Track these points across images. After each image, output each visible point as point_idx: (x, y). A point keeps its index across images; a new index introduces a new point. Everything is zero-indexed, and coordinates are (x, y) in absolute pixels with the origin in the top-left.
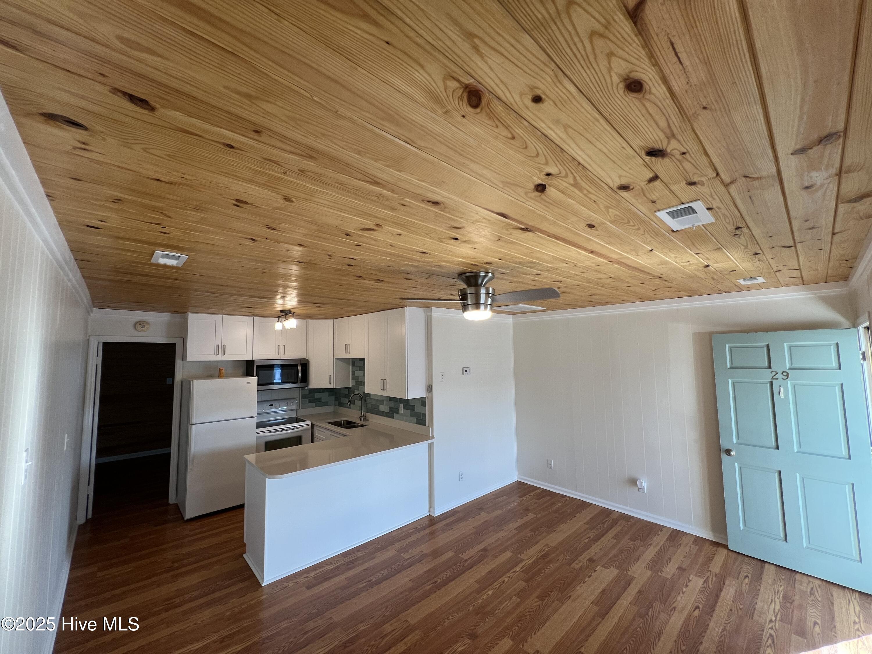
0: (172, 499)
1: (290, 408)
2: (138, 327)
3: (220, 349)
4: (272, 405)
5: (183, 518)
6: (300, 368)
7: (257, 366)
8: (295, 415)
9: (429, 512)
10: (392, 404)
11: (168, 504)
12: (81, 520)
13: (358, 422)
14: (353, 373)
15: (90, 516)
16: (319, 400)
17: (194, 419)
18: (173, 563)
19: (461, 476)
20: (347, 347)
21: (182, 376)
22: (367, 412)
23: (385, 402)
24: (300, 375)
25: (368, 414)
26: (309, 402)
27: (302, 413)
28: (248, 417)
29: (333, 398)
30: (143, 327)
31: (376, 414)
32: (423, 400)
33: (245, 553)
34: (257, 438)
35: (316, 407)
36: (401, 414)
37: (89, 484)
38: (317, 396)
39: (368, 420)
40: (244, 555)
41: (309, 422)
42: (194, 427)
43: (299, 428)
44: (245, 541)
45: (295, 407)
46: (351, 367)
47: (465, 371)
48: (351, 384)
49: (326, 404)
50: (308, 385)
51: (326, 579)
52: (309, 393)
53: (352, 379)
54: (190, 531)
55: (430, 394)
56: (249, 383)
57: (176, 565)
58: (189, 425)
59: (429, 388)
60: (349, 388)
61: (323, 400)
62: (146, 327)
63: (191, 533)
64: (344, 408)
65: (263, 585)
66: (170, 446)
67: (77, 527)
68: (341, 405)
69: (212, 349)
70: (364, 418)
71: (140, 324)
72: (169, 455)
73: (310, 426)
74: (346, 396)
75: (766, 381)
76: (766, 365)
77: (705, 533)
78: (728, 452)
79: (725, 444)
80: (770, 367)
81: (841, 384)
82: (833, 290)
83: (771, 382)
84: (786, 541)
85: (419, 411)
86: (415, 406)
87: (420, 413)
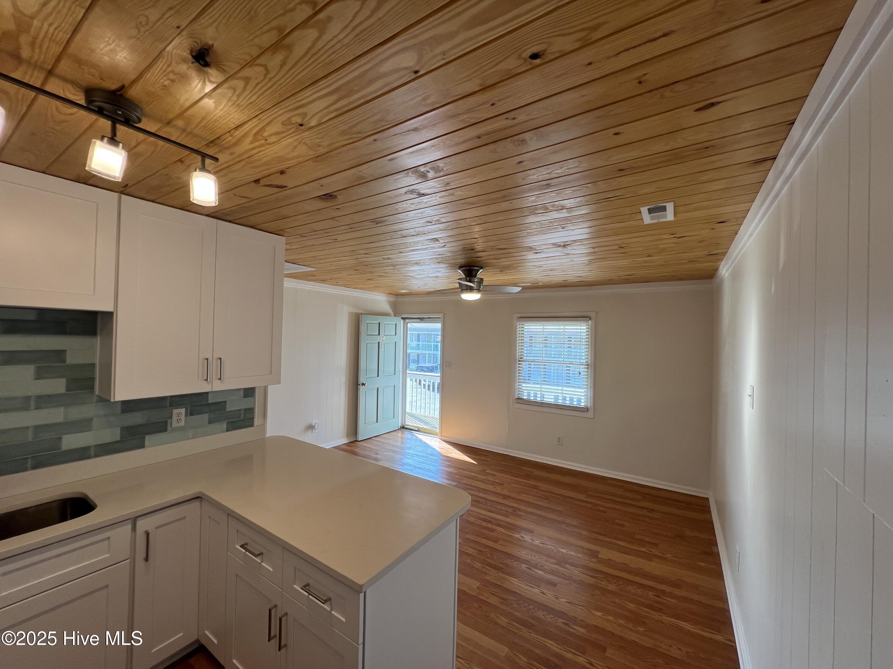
75: (377, 342)
76: (377, 334)
77: (345, 441)
78: (363, 384)
79: (362, 380)
80: (379, 335)
81: (396, 342)
82: (392, 299)
83: (379, 342)
84: (377, 422)
85: (238, 408)
86: (225, 402)
87: (240, 410)
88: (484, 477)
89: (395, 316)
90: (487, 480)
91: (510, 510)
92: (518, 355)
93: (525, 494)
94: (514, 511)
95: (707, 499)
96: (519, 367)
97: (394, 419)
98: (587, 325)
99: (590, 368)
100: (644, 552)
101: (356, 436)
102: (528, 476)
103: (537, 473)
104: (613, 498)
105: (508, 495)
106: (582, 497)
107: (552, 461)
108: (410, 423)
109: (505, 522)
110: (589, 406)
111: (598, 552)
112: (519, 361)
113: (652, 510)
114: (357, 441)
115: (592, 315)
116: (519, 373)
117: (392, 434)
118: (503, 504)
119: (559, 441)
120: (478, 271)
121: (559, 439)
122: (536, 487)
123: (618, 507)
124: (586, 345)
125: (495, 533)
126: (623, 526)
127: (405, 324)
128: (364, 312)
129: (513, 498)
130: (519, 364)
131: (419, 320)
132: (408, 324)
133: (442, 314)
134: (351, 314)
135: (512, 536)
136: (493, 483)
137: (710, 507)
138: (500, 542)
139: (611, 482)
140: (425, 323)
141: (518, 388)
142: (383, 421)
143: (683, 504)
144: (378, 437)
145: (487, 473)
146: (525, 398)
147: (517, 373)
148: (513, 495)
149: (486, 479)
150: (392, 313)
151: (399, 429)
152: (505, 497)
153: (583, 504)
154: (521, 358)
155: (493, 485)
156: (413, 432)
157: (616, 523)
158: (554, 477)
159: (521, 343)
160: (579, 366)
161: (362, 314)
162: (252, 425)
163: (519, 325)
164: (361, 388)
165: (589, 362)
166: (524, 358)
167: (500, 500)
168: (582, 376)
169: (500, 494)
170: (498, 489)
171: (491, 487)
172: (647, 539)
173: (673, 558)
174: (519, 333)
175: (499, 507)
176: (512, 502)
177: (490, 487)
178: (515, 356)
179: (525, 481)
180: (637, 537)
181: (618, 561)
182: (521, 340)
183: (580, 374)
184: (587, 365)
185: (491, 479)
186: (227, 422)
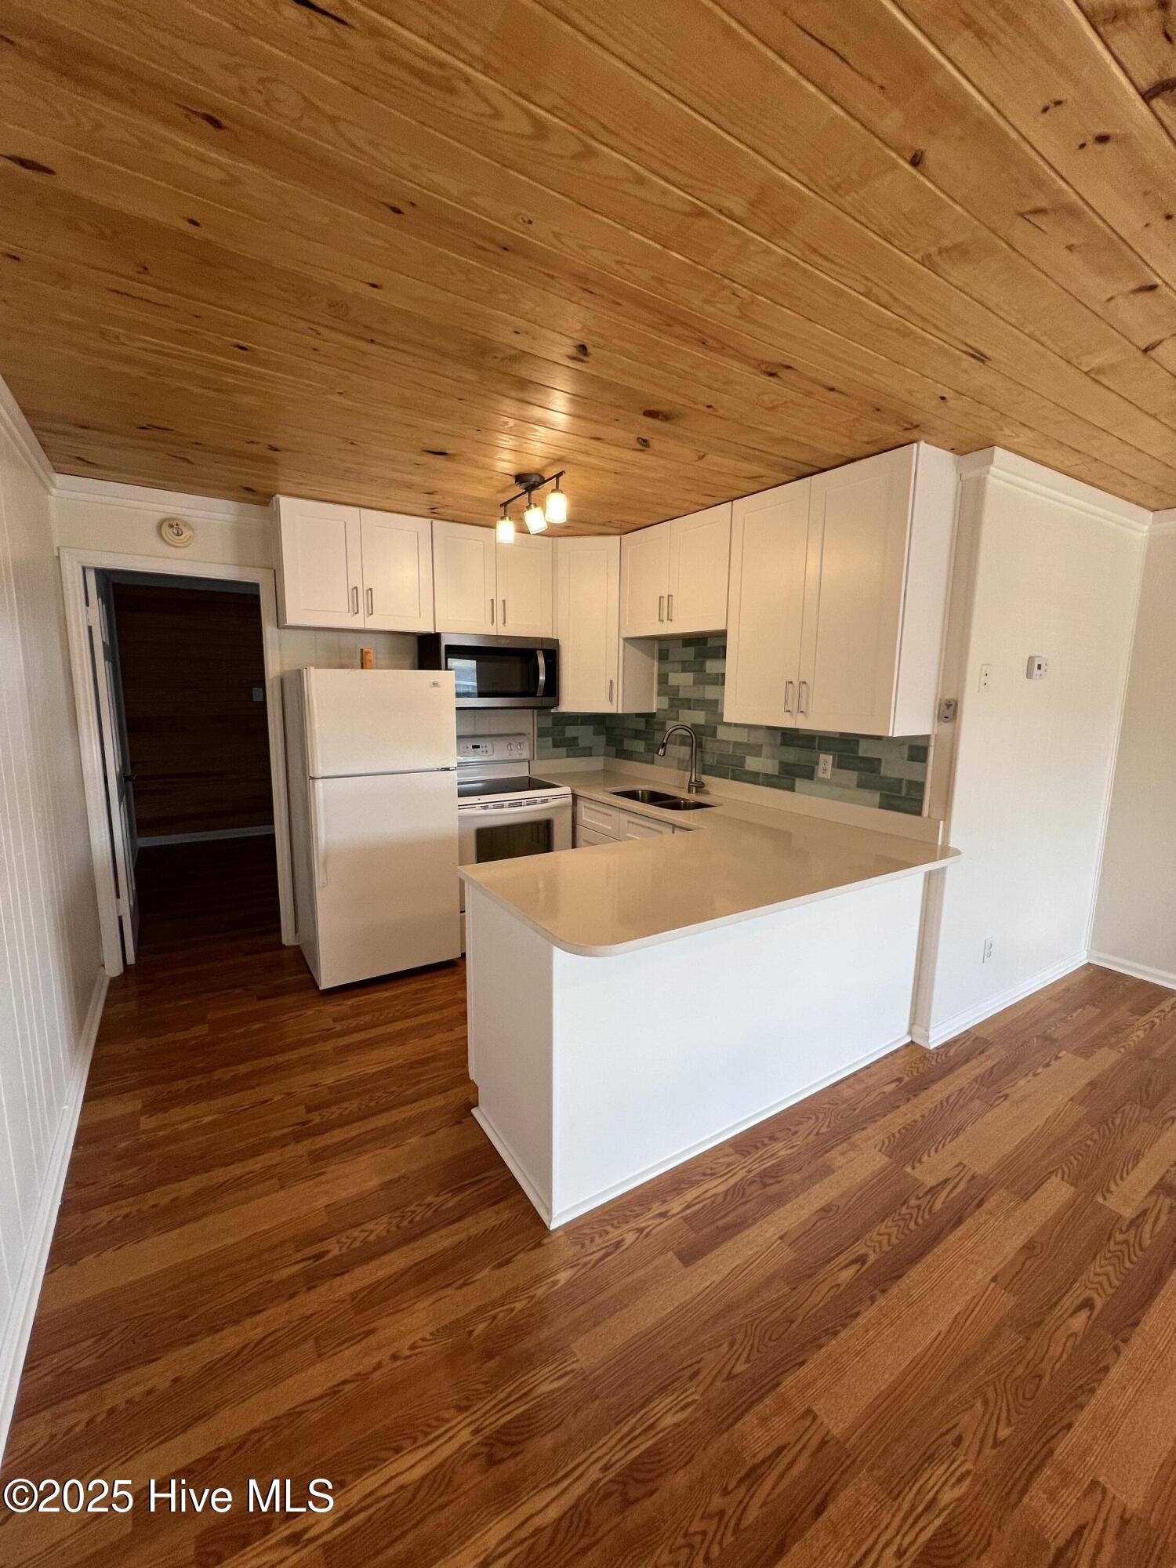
0: (288, 938)
1: (515, 755)
2: (167, 532)
3: (361, 598)
4: (478, 747)
5: (315, 985)
6: (541, 661)
7: (446, 646)
8: (526, 774)
9: (910, 1033)
10: (792, 755)
11: (282, 947)
12: (113, 967)
13: (683, 795)
14: (663, 679)
15: (131, 959)
16: (574, 740)
17: (320, 764)
18: (309, 1110)
19: (988, 950)
20: (666, 604)
21: (282, 665)
22: (704, 773)
23: (765, 750)
24: (542, 678)
25: (705, 778)
26: (555, 746)
27: (540, 770)
28: (438, 770)
29: (602, 739)
30: (178, 535)
31: (734, 778)
32: (919, 743)
33: (476, 1105)
34: (461, 818)
35: (568, 756)
36: (824, 781)
37: (118, 896)
38: (571, 731)
39: (707, 793)
40: (474, 1111)
41: (567, 790)
42: (319, 784)
43: (546, 801)
44: (472, 1077)
45: (526, 754)
46: (656, 664)
47: (1034, 667)
48: (655, 704)
49: (587, 752)
50: (557, 704)
51: (726, 1228)
52: (554, 724)
53: (659, 694)
54: (335, 1020)
55: (947, 727)
56: (435, 684)
57: (316, 1118)
58: (308, 779)
59: (949, 711)
60: (648, 717)
61: (582, 743)
62: (186, 533)
63: (339, 1027)
64: (638, 764)
65: (552, 1227)
66: (271, 822)
67: (107, 983)
68: (624, 754)
69: (342, 601)
70: (699, 787)
71: (171, 526)
72: (271, 838)
73: (570, 799)
74: (638, 735)
85: (898, 776)
86: (879, 760)
87: (901, 780)
186: (881, 794)
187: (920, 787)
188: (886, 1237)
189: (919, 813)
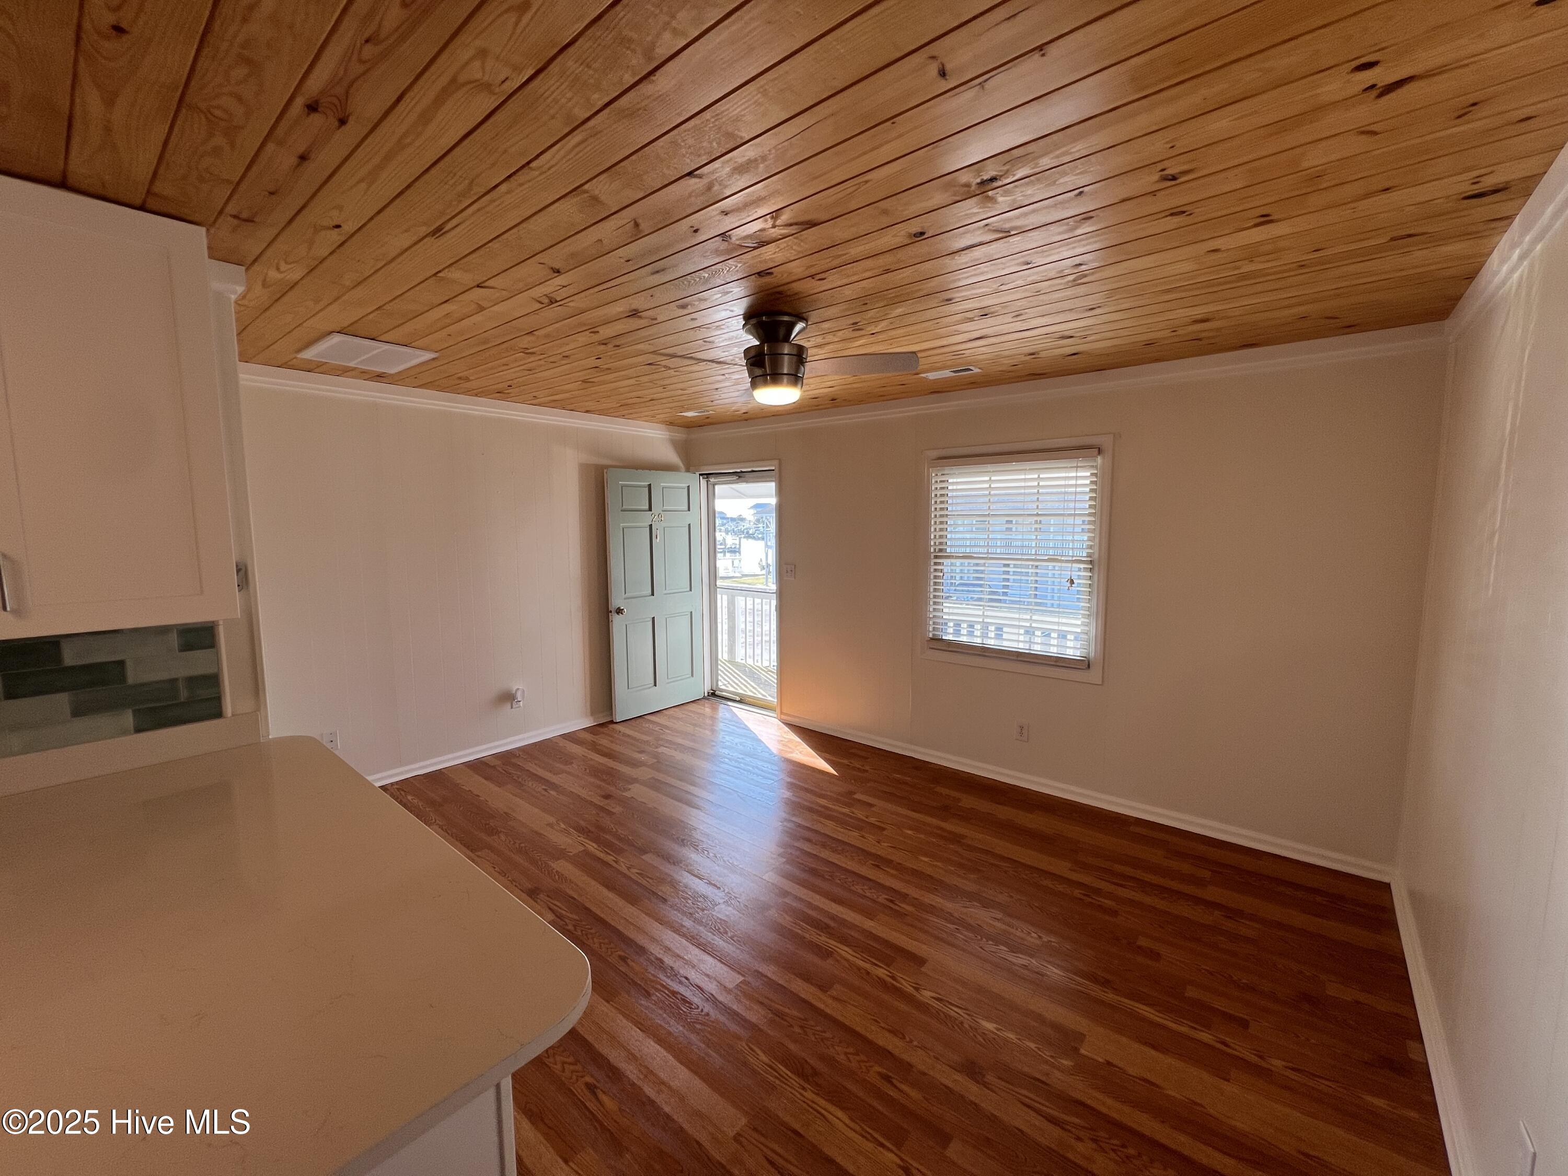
59: (239, 577)
75: (647, 524)
76: (647, 507)
77: (588, 723)
78: (619, 611)
79: (617, 600)
80: (650, 509)
81: (689, 525)
82: (680, 435)
83: (651, 526)
84: (655, 685)
85: (164, 676)
86: (121, 663)
87: (174, 681)
88: (846, 810)
89: (688, 470)
90: (851, 817)
91: (882, 898)
92: (932, 543)
93: (926, 855)
94: (892, 901)
95: (1386, 887)
96: (936, 570)
97: (692, 678)
98: (1092, 466)
99: (1096, 569)
100: (1206, 1045)
101: (612, 714)
102: (946, 810)
103: (968, 801)
104: (1139, 874)
105: (889, 857)
106: (1062, 867)
107: (1008, 776)
108: (726, 685)
109: (864, 932)
110: (1092, 655)
111: (1081, 1037)
112: (936, 557)
113: (1233, 913)
114: (612, 722)
115: (1106, 441)
116: (935, 584)
117: (690, 707)
118: (870, 880)
119: (1021, 734)
120: (791, 326)
121: (1022, 728)
122: (956, 839)
123: (1148, 900)
124: (1090, 515)
125: (830, 961)
126: (1155, 956)
127: (711, 487)
128: (614, 463)
129: (899, 867)
130: (936, 564)
131: (735, 478)
132: (716, 487)
133: (776, 462)
134: (584, 469)
135: (868, 973)
136: (861, 826)
137: (1392, 910)
138: (837, 990)
139: (1138, 830)
140: (747, 482)
141: (934, 616)
142: (668, 683)
143: (1319, 899)
144: (658, 714)
145: (855, 799)
146: (950, 637)
147: (932, 584)
148: (897, 857)
149: (848, 815)
150: (681, 465)
151: (704, 698)
152: (880, 862)
153: (1060, 888)
154: (941, 550)
155: (860, 829)
156: (730, 703)
157: (1139, 947)
158: (1005, 812)
159: (941, 516)
160: (1070, 565)
161: (608, 467)
162: (218, 714)
163: (935, 478)
164: (616, 620)
165: (1096, 556)
166: (948, 550)
167: (866, 871)
168: (1075, 588)
169: (867, 854)
170: (869, 843)
171: (855, 834)
172: (1220, 1004)
173: (1289, 1073)
174: (936, 495)
175: (858, 888)
176: (892, 876)
177: (852, 837)
178: (928, 546)
179: (934, 821)
180: (1191, 992)
181: (1131, 1071)
182: (942, 509)
183: (1072, 582)
184: (1091, 562)
185: (860, 814)
186: (134, 712)
187: (213, 680)
188: (566, 1066)
189: (219, 714)
